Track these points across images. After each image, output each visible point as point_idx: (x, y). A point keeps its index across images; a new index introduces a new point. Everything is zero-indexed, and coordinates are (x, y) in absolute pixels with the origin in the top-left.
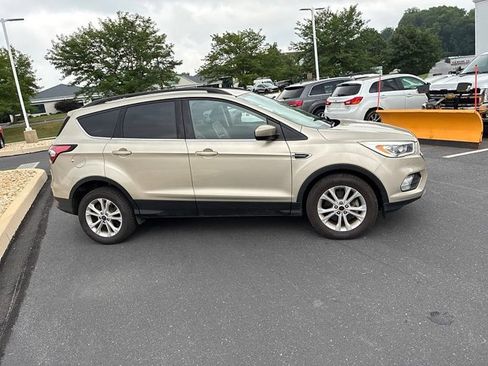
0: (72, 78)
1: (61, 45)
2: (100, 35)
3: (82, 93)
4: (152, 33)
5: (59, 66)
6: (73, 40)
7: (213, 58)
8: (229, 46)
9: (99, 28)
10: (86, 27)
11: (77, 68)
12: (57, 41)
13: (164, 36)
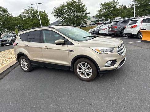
0: (58, 19)
1: (56, 10)
2: (66, 6)
3: (61, 23)
4: (81, 4)
5: (55, 16)
6: (59, 8)
7: (100, 11)
8: (106, 7)
9: (66, 4)
10: (62, 4)
11: (59, 16)
12: (54, 9)
13: (85, 5)
